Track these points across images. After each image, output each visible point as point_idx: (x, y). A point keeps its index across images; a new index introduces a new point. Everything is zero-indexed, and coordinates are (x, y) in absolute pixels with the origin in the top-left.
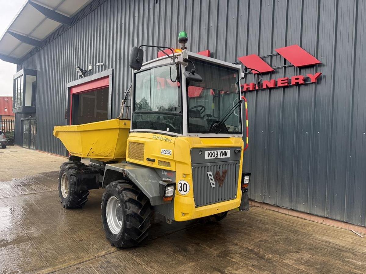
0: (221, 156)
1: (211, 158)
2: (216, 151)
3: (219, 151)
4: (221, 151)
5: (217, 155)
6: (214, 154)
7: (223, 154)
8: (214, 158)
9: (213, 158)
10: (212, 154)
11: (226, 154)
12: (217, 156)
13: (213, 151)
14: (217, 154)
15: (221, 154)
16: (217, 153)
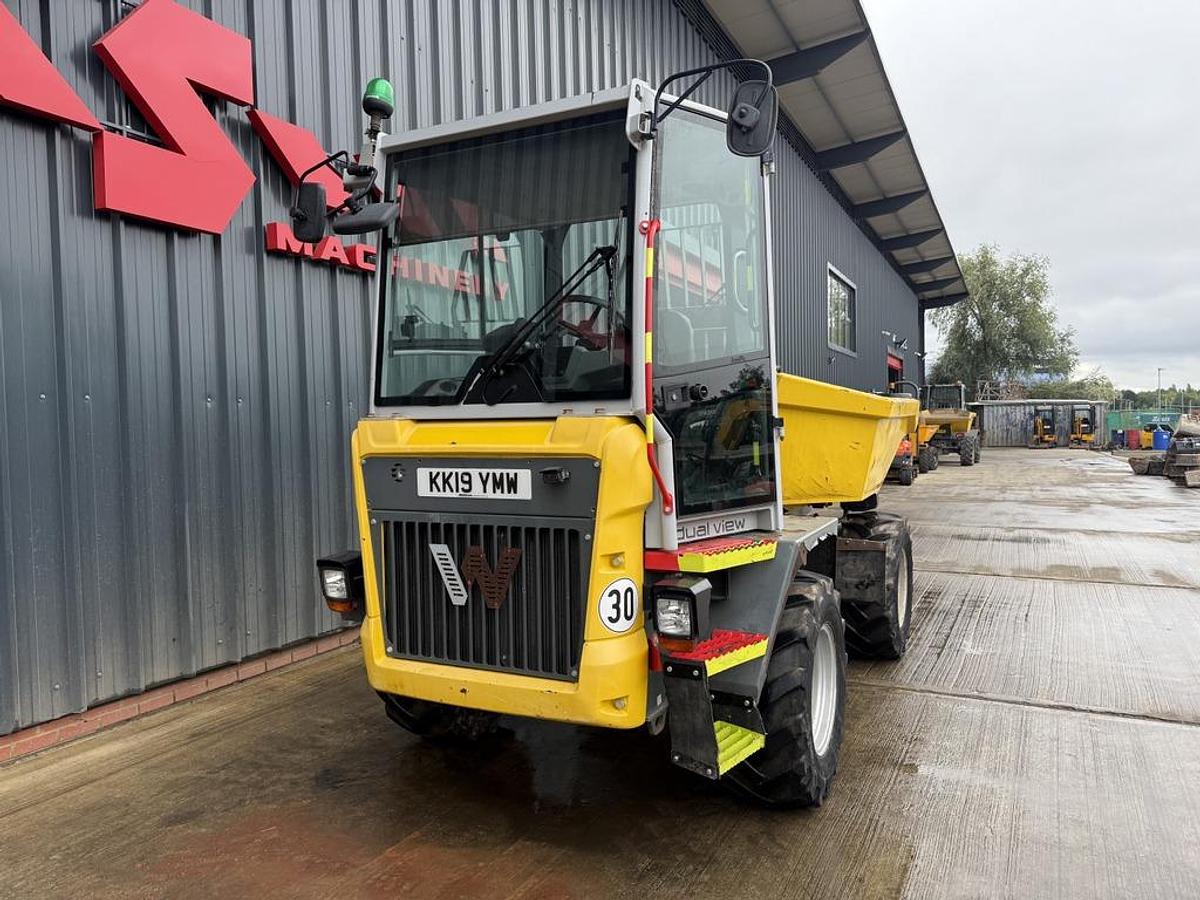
0: (485, 491)
1: (442, 494)
2: (461, 471)
3: (474, 472)
4: (484, 472)
5: (467, 487)
6: (452, 481)
7: (498, 484)
8: (455, 495)
9: (448, 494)
10: (446, 481)
11: (513, 485)
12: (470, 490)
13: (447, 471)
14: (469, 482)
15: (485, 483)
16: (466, 478)
